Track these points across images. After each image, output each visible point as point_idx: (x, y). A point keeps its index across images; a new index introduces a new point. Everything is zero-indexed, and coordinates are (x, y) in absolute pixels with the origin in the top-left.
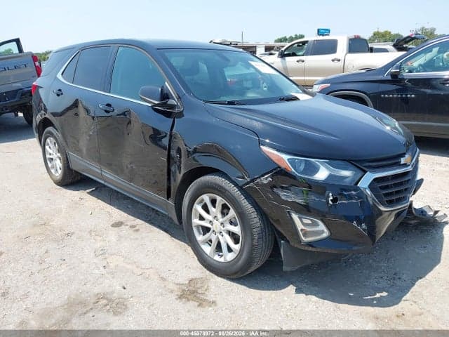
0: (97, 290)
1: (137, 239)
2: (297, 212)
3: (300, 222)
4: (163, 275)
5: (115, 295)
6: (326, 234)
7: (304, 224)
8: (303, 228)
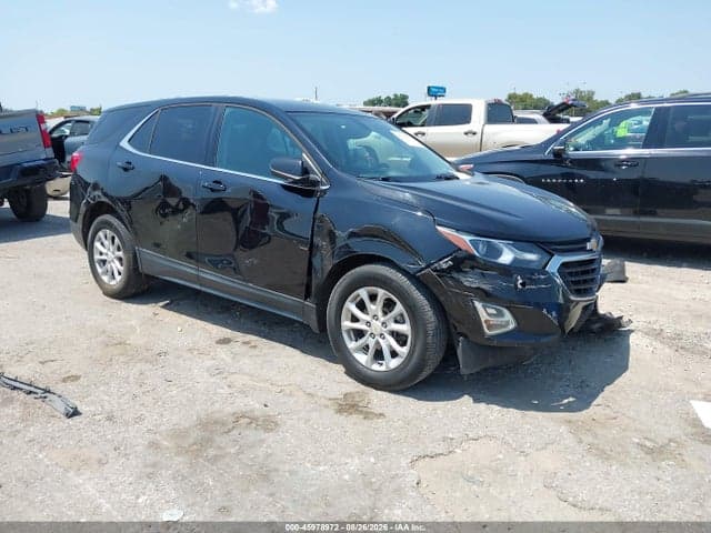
0: (229, 409)
1: (257, 356)
2: (481, 300)
3: (484, 312)
4: (308, 391)
5: (256, 413)
6: (512, 326)
7: (489, 315)
8: (488, 318)
